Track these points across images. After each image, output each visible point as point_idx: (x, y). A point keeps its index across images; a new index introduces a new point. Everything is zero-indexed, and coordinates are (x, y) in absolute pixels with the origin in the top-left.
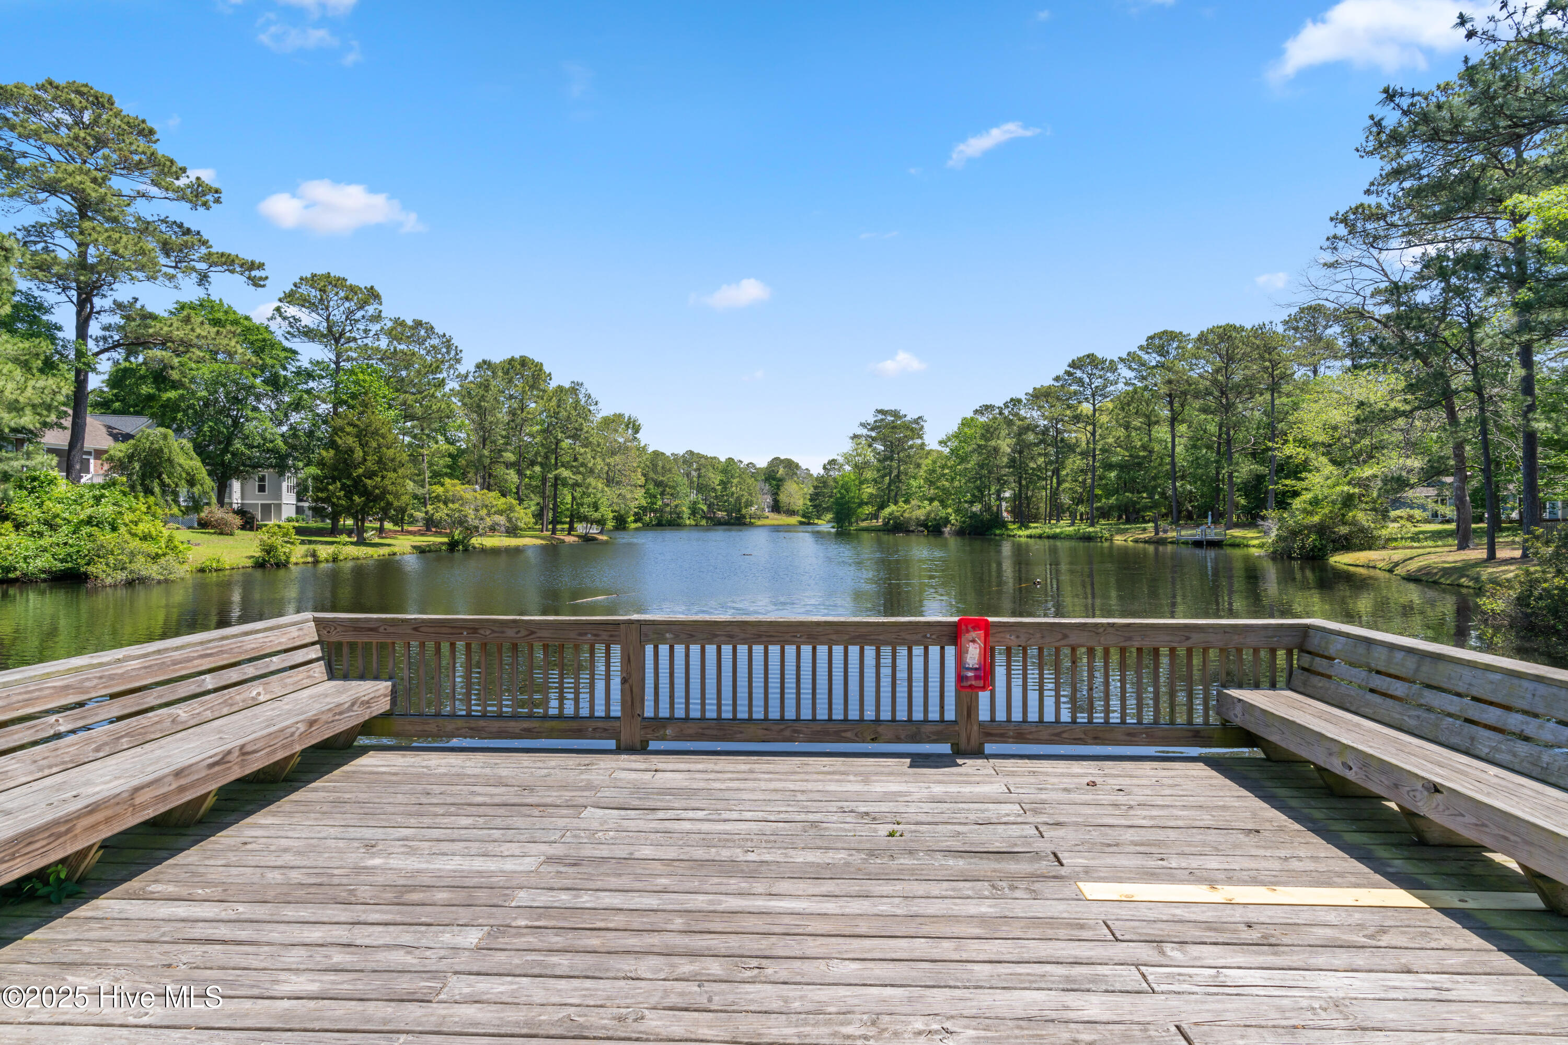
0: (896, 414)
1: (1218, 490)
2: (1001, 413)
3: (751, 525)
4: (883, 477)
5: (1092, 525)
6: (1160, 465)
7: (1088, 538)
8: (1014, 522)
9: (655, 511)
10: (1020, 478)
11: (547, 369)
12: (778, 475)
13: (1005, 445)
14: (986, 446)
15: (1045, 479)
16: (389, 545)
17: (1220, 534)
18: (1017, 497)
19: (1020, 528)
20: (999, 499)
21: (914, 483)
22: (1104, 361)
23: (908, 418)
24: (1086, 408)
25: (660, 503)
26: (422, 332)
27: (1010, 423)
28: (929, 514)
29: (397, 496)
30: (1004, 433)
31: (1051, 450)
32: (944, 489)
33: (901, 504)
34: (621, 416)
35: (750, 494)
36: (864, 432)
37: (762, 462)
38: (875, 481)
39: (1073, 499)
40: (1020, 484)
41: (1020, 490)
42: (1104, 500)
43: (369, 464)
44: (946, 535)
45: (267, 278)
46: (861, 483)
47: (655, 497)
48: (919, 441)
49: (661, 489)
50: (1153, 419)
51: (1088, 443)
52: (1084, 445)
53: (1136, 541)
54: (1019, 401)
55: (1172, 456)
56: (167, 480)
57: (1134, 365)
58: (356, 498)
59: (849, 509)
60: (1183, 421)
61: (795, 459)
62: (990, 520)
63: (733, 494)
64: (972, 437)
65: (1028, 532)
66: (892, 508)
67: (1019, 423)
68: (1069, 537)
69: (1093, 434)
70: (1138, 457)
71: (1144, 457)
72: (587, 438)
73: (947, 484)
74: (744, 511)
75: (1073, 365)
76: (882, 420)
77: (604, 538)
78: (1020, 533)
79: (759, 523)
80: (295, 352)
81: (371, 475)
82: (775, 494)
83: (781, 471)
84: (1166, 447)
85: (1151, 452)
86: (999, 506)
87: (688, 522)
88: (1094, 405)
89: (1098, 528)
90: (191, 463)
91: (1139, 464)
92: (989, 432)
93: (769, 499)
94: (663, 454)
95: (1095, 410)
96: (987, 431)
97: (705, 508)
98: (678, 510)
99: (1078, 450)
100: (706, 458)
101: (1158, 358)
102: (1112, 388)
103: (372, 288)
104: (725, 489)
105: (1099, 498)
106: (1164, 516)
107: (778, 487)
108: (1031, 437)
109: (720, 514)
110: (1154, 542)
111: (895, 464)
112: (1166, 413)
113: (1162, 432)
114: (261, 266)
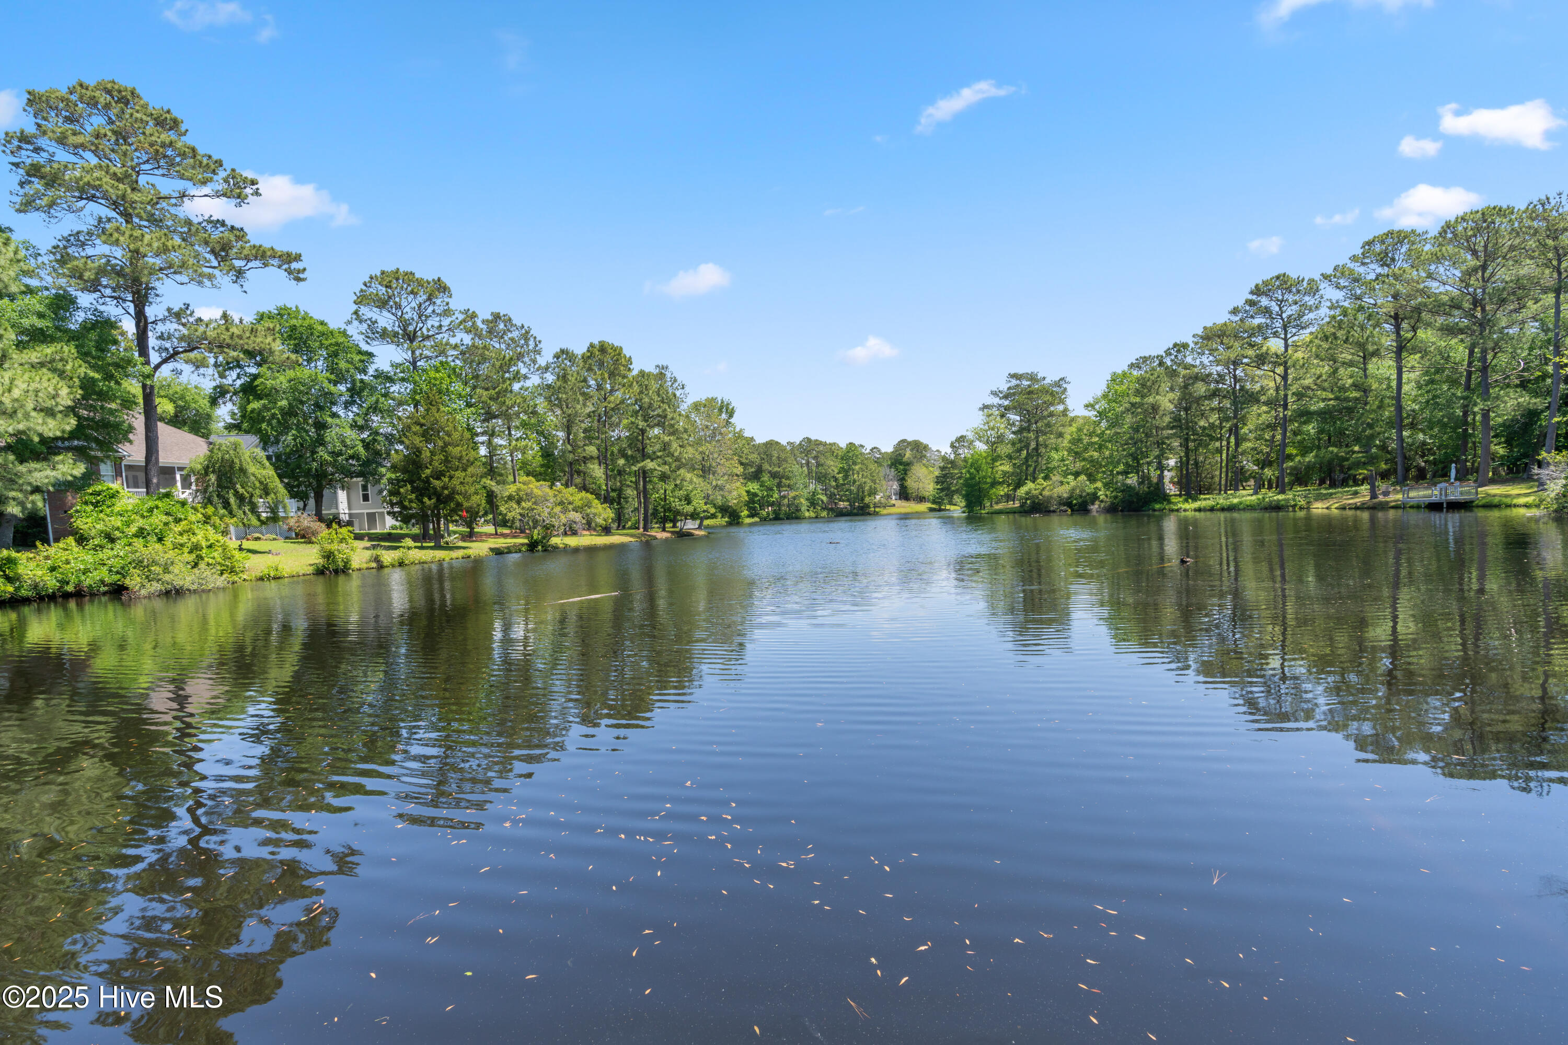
0: (1032, 378)
1: (1465, 436)
2: (1161, 364)
3: (876, 514)
4: (1019, 451)
5: (1283, 492)
6: (1380, 407)
7: (1277, 507)
8: (1180, 495)
9: (772, 504)
10: (1187, 440)
11: (627, 352)
12: (905, 459)
13: (1167, 400)
14: (1141, 405)
15: (1220, 439)
16: (464, 548)
17: (1469, 493)
18: (1182, 465)
19: (1186, 501)
20: (1161, 467)
21: (1055, 456)
22: (1300, 281)
23: (1047, 381)
24: (1275, 345)
25: (776, 495)
26: (502, 326)
27: (1172, 374)
28: (1073, 490)
29: (467, 497)
30: (1165, 387)
31: (1227, 403)
32: (1092, 461)
33: (1040, 481)
34: (713, 400)
35: (874, 482)
36: (996, 401)
37: (888, 447)
38: (1010, 457)
39: (1257, 462)
40: (1187, 448)
41: (1187, 455)
42: (1298, 458)
43: (436, 464)
44: (1095, 513)
45: (304, 269)
46: (994, 460)
47: (771, 489)
48: (1061, 408)
49: (777, 481)
50: (1371, 348)
51: (1277, 389)
52: (1272, 392)
53: (1343, 508)
54: (1185, 346)
55: (1398, 397)
56: (241, 490)
57: (1343, 282)
58: (426, 499)
59: (980, 490)
60: (1414, 350)
61: (924, 441)
62: (1148, 493)
63: (855, 481)
64: (1125, 394)
65: (1197, 505)
66: (1030, 485)
67: (1183, 372)
68: (1250, 508)
69: (1285, 377)
70: (1347, 399)
71: (1357, 399)
72: (672, 426)
73: (1096, 455)
74: (867, 500)
75: (1257, 291)
76: (1017, 386)
77: (702, 533)
78: (1186, 506)
79: (884, 511)
80: (371, 355)
81: (438, 475)
82: (902, 480)
83: (908, 454)
84: (1389, 387)
85: (1365, 391)
86: (1161, 477)
87: (807, 514)
88: (1286, 340)
89: (1290, 495)
90: (264, 472)
91: (1350, 410)
92: (1145, 387)
93: (896, 486)
94: (777, 443)
95: (1286, 346)
96: (1143, 385)
97: (824, 498)
98: (797, 502)
99: (1263, 398)
100: (825, 444)
101: (1379, 270)
102: (1311, 316)
103: (439, 279)
104: (846, 477)
105: (1290, 457)
106: (1384, 476)
107: (905, 472)
108: (1200, 389)
109: (842, 505)
110: (1369, 508)
111: (1032, 435)
112: (1388, 341)
113: (1383, 368)
114: (298, 258)
